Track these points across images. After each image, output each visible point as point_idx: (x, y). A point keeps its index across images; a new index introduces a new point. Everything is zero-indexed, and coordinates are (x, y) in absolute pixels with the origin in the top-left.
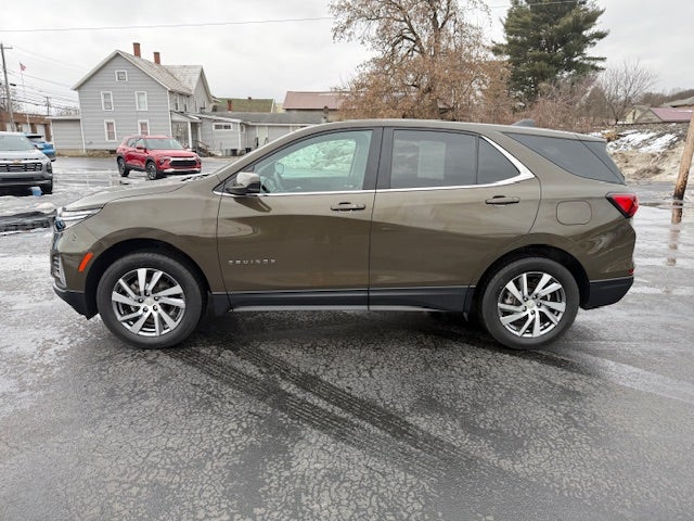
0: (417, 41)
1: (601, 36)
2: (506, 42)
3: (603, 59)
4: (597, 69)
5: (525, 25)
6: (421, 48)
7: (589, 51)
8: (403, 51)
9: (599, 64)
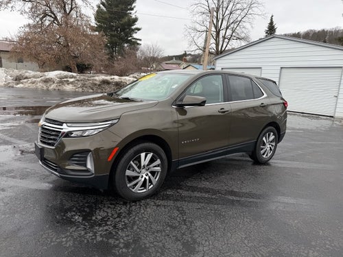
0: (55, 18)
1: (139, 29)
2: (96, 26)
3: (140, 40)
4: (138, 44)
5: (106, 19)
6: (58, 22)
7: (135, 36)
8: (47, 23)
9: (139, 42)
